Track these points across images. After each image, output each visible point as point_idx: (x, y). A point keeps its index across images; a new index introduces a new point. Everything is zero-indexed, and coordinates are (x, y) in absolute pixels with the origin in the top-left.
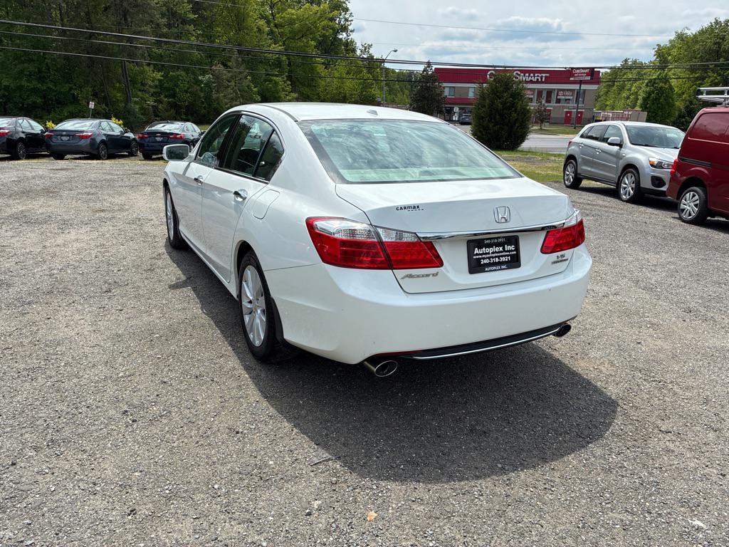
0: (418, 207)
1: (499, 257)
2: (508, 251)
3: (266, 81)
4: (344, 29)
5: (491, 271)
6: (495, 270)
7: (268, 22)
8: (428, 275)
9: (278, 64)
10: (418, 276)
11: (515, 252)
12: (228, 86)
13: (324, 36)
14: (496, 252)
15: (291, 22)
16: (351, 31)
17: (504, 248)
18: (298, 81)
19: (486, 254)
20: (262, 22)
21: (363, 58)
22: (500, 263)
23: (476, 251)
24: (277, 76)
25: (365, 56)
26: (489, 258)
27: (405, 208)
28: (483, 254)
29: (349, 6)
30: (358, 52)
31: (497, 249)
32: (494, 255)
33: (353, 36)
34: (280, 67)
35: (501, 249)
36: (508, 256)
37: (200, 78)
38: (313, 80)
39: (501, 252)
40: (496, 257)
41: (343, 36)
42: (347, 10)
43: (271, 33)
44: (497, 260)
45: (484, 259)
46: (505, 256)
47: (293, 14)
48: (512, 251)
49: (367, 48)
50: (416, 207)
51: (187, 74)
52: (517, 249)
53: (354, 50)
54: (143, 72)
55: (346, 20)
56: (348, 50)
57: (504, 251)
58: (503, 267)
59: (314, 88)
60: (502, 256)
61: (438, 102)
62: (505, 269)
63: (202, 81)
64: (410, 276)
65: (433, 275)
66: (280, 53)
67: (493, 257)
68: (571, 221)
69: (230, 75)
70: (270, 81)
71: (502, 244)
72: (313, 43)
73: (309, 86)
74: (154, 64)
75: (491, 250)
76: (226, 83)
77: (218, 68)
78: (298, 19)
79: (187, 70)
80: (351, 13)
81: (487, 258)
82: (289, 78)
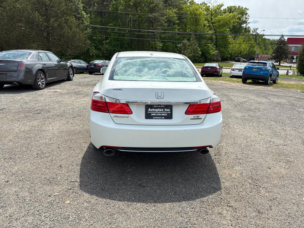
0: (121, 89)
1: (161, 113)
2: (166, 111)
3: (204, 46)
4: (245, 22)
5: (156, 119)
6: (158, 119)
7: (209, 22)
8: (124, 117)
9: (211, 39)
10: (120, 117)
11: (170, 112)
12: (189, 48)
13: (233, 26)
14: (160, 111)
15: (219, 21)
16: (248, 23)
17: (164, 110)
18: (220, 45)
19: (154, 111)
20: (206, 22)
21: (253, 35)
22: (161, 116)
23: (149, 110)
24: (210, 43)
25: (254, 34)
26: (156, 113)
27: (116, 89)
28: (153, 111)
29: (248, 12)
30: (251, 32)
31: (160, 110)
32: (159, 112)
33: (249, 25)
34: (212, 40)
35: (163, 110)
36: (166, 113)
37: (177, 45)
38: (226, 45)
39: (162, 111)
40: (159, 113)
41: (244, 25)
42: (247, 14)
43: (209, 26)
44: (160, 114)
45: (153, 113)
46: (164, 113)
47: (220, 18)
48: (168, 111)
49: (255, 30)
50: (120, 89)
51: (173, 44)
52: (171, 111)
53: (249, 31)
54: (156, 44)
55: (246, 18)
56: (246, 31)
57: (164, 111)
58: (162, 118)
59: (226, 48)
60: (163, 113)
61: (286, 53)
62: (163, 119)
63: (178, 47)
64: (117, 117)
65: (126, 117)
66: (212, 34)
67: (158, 113)
68: (207, 101)
69: (189, 44)
70: (206, 46)
71: (163, 108)
72: (228, 29)
73: (225, 47)
74: (161, 41)
75: (157, 110)
76: (188, 47)
77: (185, 41)
78: (222, 19)
79: (173, 43)
80: (249, 15)
81: (155, 113)
82: (216, 44)
